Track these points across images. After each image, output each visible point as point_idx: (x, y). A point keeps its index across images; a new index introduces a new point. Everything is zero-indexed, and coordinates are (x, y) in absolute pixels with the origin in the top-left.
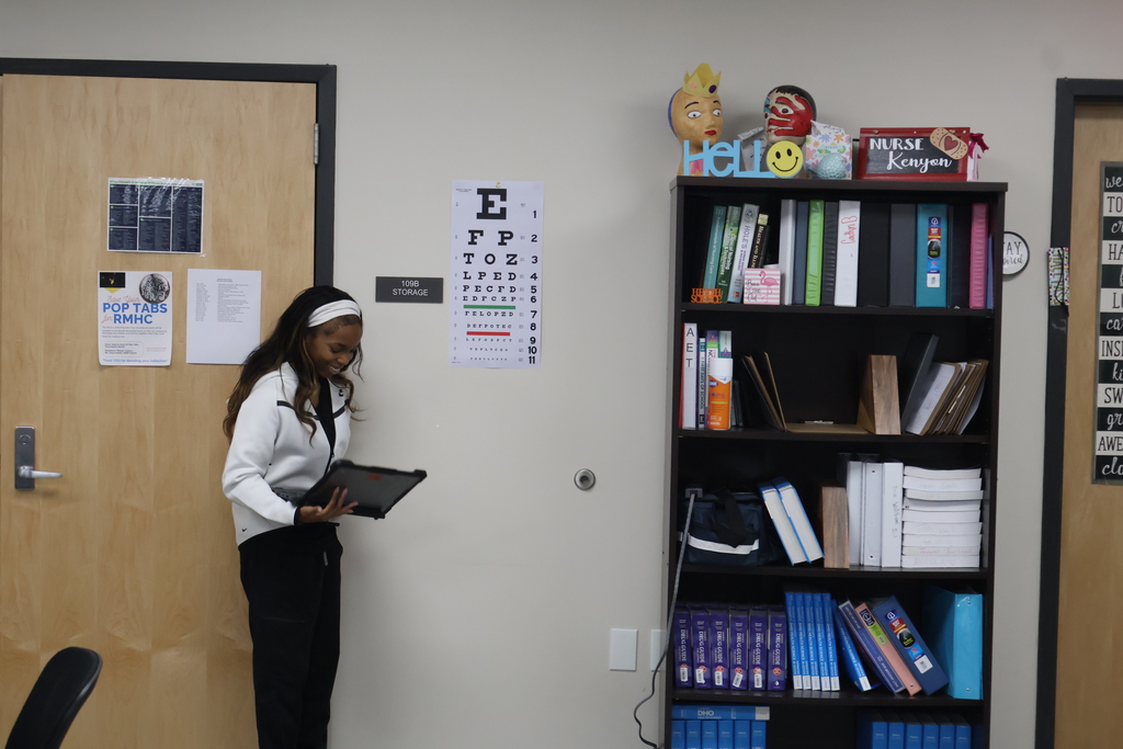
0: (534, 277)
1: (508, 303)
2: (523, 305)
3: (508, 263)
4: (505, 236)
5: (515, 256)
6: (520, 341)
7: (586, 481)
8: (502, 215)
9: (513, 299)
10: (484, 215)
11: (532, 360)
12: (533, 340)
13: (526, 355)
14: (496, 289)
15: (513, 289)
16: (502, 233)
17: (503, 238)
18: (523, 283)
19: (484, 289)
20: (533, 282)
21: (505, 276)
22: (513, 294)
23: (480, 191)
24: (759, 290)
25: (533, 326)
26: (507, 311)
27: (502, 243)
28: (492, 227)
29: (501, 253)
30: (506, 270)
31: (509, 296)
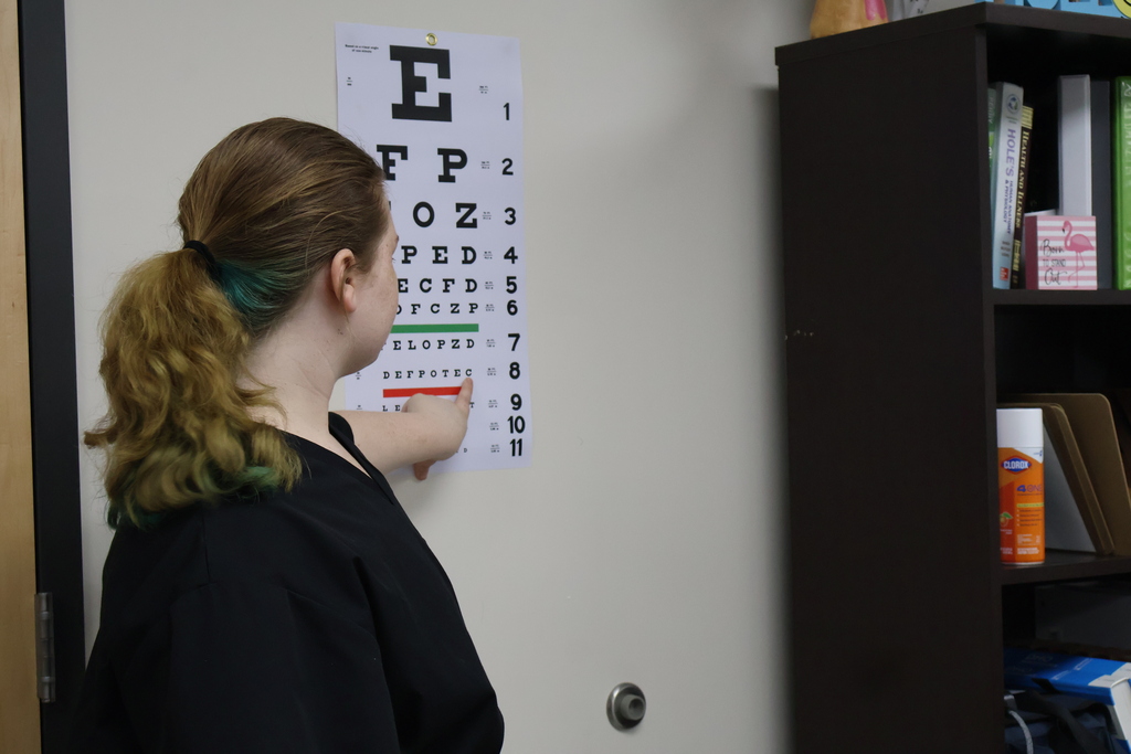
0: (511, 255)
1: (464, 318)
2: (494, 323)
3: (461, 224)
4: (453, 161)
5: (472, 207)
6: (492, 404)
7: (627, 711)
8: (443, 111)
9: (473, 307)
10: (406, 110)
11: (517, 447)
12: (517, 402)
13: (505, 436)
14: (438, 285)
15: (471, 286)
16: (445, 153)
17: (448, 165)
18: (491, 270)
19: (413, 286)
20: (508, 268)
21: (455, 255)
22: (472, 298)
23: (397, 53)
24: (1061, 261)
25: (515, 370)
26: (463, 337)
27: (446, 178)
28: (423, 138)
29: (445, 200)
30: (456, 239)
31: (465, 300)
